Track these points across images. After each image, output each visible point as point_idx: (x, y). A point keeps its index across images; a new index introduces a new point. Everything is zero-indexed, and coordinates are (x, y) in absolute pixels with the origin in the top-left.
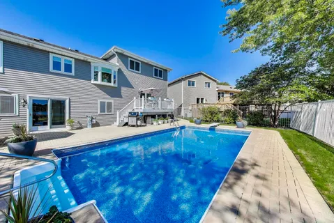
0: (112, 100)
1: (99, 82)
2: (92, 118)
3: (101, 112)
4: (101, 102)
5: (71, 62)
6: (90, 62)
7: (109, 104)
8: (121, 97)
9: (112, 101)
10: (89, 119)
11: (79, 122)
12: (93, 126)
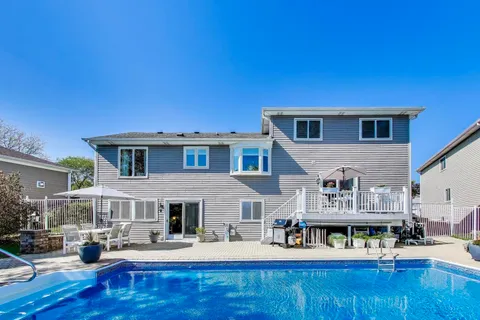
0: (262, 199)
1: (240, 172)
2: (231, 227)
3: (243, 218)
4: (244, 203)
5: (205, 151)
6: (228, 146)
7: (258, 205)
8: (279, 192)
9: (262, 201)
10: (226, 229)
11: (214, 232)
12: (232, 239)
